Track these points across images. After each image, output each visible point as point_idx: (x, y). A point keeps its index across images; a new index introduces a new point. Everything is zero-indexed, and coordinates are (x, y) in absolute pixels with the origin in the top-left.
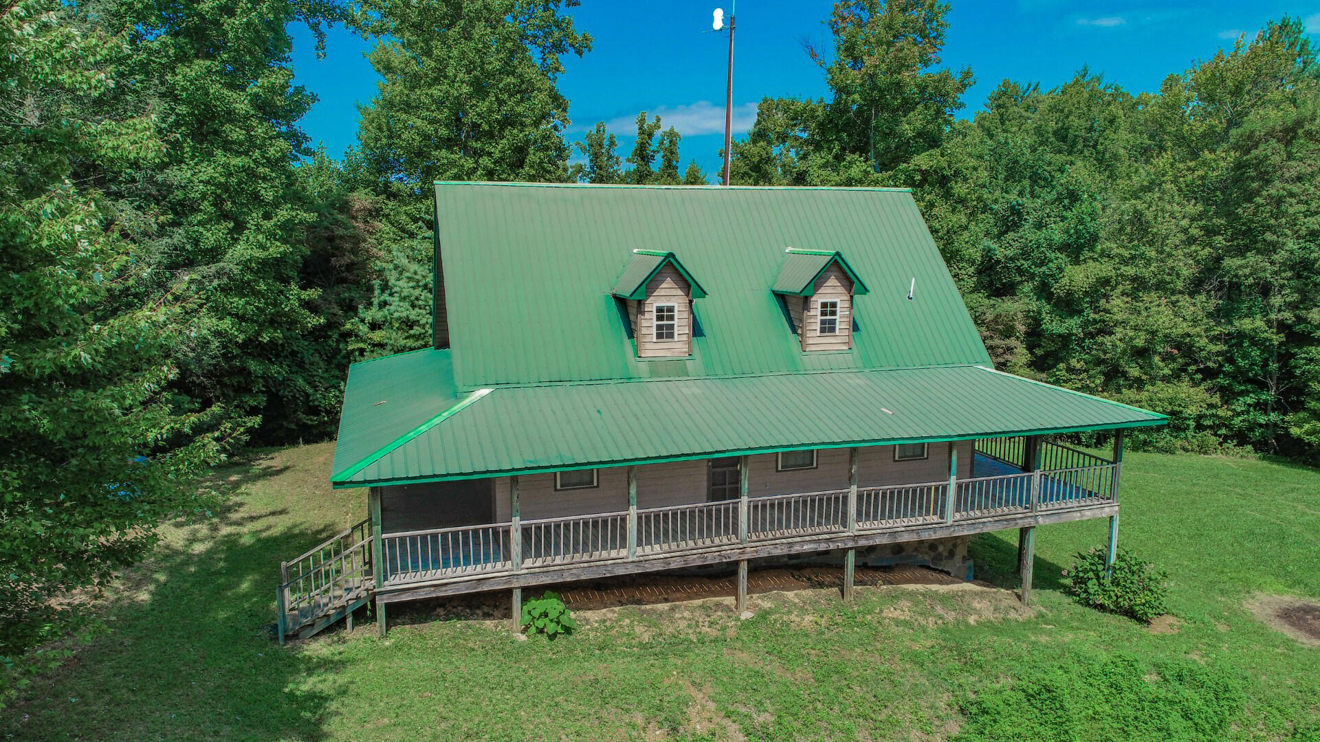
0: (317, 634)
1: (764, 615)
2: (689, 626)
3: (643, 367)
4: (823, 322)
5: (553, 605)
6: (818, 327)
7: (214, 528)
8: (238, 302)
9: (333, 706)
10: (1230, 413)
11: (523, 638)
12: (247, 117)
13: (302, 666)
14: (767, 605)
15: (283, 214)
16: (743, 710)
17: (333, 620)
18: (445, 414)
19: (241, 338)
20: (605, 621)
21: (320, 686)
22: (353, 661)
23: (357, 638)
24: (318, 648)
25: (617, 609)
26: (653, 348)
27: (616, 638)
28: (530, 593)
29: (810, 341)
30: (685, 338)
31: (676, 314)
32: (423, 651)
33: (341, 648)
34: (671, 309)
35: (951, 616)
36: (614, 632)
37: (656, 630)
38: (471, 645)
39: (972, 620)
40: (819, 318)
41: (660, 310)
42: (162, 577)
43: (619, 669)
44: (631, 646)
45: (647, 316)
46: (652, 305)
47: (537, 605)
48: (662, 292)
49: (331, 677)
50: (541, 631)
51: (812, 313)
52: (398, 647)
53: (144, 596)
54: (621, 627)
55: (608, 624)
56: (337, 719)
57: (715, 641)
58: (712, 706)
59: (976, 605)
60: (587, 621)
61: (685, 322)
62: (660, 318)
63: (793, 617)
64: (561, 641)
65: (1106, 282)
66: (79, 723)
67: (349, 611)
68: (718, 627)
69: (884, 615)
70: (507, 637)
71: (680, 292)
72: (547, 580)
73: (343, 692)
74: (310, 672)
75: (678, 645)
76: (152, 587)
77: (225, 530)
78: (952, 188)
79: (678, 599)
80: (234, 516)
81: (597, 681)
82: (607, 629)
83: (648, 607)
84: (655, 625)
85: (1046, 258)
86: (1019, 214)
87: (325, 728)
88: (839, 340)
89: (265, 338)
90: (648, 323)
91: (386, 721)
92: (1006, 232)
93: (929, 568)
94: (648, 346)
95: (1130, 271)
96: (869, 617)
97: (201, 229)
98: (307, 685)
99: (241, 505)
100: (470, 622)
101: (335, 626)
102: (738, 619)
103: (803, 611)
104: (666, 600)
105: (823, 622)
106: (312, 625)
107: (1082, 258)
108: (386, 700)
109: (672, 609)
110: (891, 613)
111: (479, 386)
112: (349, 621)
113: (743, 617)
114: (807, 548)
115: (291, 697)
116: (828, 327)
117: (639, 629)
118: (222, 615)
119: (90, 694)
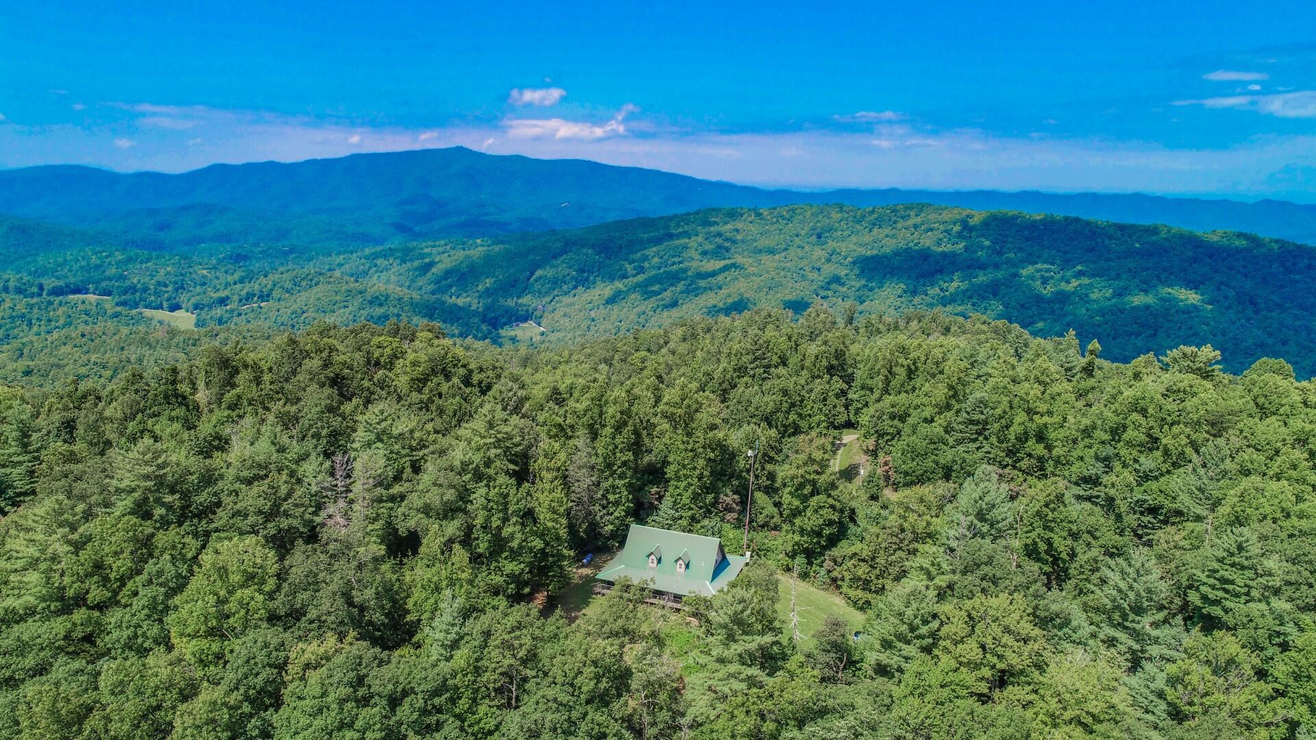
6: (678, 567)
18: (616, 569)
30: (656, 564)
111: (623, 564)
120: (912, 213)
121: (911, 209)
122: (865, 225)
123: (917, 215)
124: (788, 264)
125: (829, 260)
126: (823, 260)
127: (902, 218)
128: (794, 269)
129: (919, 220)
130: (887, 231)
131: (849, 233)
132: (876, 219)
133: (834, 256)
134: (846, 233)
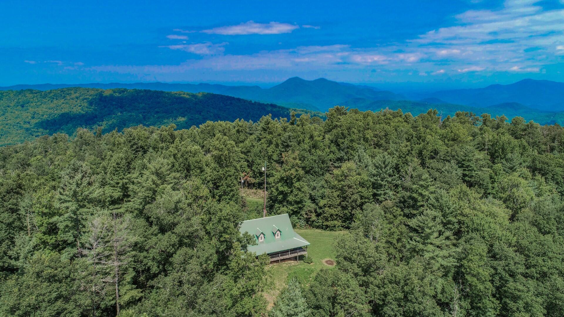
3: (260, 243)
29: (276, 237)
30: (263, 239)
35: (290, 265)
39: (292, 265)
40: (277, 235)
41: (261, 237)
48: (261, 235)
59: (292, 263)
69: (283, 266)
71: (263, 235)
88: (279, 237)
94: (260, 240)
103: (276, 265)
105: (278, 267)
114: (275, 260)
120: (72, 92)
121: (71, 90)
122: (48, 99)
123: (75, 93)
124: (9, 122)
125: (33, 118)
126: (30, 118)
127: (68, 94)
128: (14, 124)
129: (77, 95)
130: (63, 101)
131: (40, 103)
132: (54, 96)
133: (35, 115)
134: (38, 103)
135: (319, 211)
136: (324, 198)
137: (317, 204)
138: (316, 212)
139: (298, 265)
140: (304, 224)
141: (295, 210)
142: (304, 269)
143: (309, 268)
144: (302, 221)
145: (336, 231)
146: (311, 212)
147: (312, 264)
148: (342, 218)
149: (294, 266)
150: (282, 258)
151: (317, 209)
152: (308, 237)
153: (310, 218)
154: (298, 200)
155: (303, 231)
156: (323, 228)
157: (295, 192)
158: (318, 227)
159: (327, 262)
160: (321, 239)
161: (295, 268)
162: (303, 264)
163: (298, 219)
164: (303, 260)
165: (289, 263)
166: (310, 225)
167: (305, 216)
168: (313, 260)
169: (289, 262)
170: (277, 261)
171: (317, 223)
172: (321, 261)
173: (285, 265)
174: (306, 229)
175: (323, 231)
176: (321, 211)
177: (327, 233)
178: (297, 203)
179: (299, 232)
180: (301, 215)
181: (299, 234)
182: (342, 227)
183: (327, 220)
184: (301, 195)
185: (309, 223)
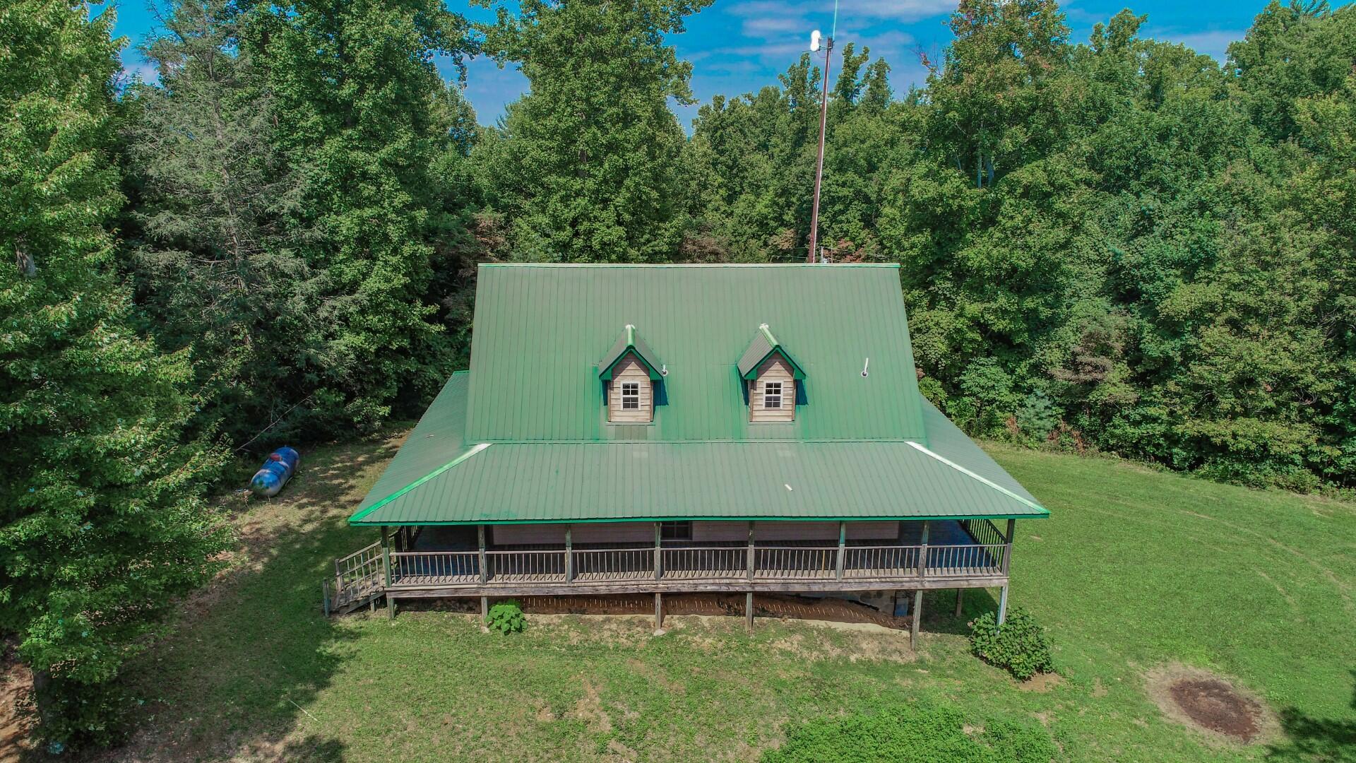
0: (352, 612)
1: (674, 633)
2: (612, 636)
3: (612, 430)
4: (767, 399)
5: (510, 610)
6: (764, 402)
7: (324, 511)
8: (373, 319)
9: (342, 666)
10: (1339, 453)
11: (486, 630)
12: (378, 176)
13: (334, 634)
14: (680, 625)
15: (407, 250)
16: (620, 707)
17: (361, 604)
18: (446, 467)
19: (373, 349)
20: (549, 625)
21: (339, 651)
22: (366, 634)
23: (377, 617)
24: (348, 622)
25: (563, 616)
26: (622, 416)
27: (552, 639)
28: (493, 601)
29: (756, 414)
30: (647, 408)
31: (639, 390)
32: (414, 633)
33: (364, 623)
34: (635, 386)
35: (835, 653)
36: (553, 634)
37: (585, 636)
38: (449, 632)
39: (853, 658)
40: (765, 395)
41: (626, 386)
42: (274, 552)
43: (544, 664)
44: (561, 646)
45: (615, 390)
46: (619, 382)
47: (499, 608)
48: (628, 373)
49: (349, 644)
50: (499, 628)
51: (758, 391)
52: (398, 628)
53: (259, 567)
54: (560, 631)
55: (551, 627)
56: (342, 676)
57: (627, 650)
58: (598, 700)
59: (864, 646)
60: (537, 623)
61: (647, 396)
62: (626, 393)
63: (697, 638)
64: (514, 636)
65: (1212, 307)
66: (197, 657)
67: (371, 599)
68: (633, 639)
69: (774, 645)
70: (476, 629)
71: (643, 373)
72: (503, 594)
73: (352, 656)
74: (337, 638)
75: (597, 650)
76: (266, 560)
77: (333, 512)
78: (1053, 203)
79: (614, 613)
80: (343, 499)
81: (523, 671)
82: (549, 631)
83: (588, 616)
84: (586, 633)
85: (1155, 274)
86: (1150, 219)
87: (332, 679)
88: (784, 413)
89: (395, 346)
90: (617, 396)
91: (371, 681)
92: (1135, 236)
93: (858, 603)
94: (616, 413)
95: (1238, 297)
96: (760, 646)
97: (343, 266)
98: (332, 647)
99: (352, 487)
100: (456, 614)
101: (363, 607)
102: (651, 634)
103: (707, 633)
104: (605, 613)
105: (720, 645)
106: (347, 606)
107: (1196, 277)
108: (377, 666)
109: (604, 622)
110: (782, 644)
111: (480, 440)
112: (372, 606)
113: (655, 634)
114: (709, 588)
115: (320, 656)
116: (772, 403)
117: (572, 634)
118: (302, 587)
119: (208, 637)
135: (1153, 347)
136: (1202, 273)
137: (1150, 310)
138: (1133, 353)
139: (907, 670)
140: (1049, 425)
141: (1000, 325)
142: (952, 722)
143: (1002, 714)
144: (1041, 405)
145: (1261, 486)
146: (1105, 351)
147: (1040, 683)
148: (1326, 410)
149: (869, 667)
150: (773, 580)
151: (1147, 336)
152: (1060, 488)
153: (1092, 384)
154: (1024, 261)
155: (1034, 456)
156: (1167, 461)
157: (1013, 212)
158: (1134, 450)
159: (1184, 693)
160: (1147, 515)
161: (875, 685)
162: (960, 669)
163: (1016, 388)
164: (968, 632)
165: (837, 638)
166: (1089, 435)
167: (1063, 376)
168: (1056, 652)
169: (840, 626)
170: (728, 601)
171: (1136, 424)
172: (1128, 676)
173: (791, 643)
174: (1062, 448)
175: (1169, 476)
176: (1171, 347)
177: (1200, 487)
178: (1016, 281)
179: (1010, 458)
180: (1036, 369)
181: (1003, 464)
182: (1316, 469)
183: (1206, 404)
184: (1045, 234)
185: (1084, 420)
